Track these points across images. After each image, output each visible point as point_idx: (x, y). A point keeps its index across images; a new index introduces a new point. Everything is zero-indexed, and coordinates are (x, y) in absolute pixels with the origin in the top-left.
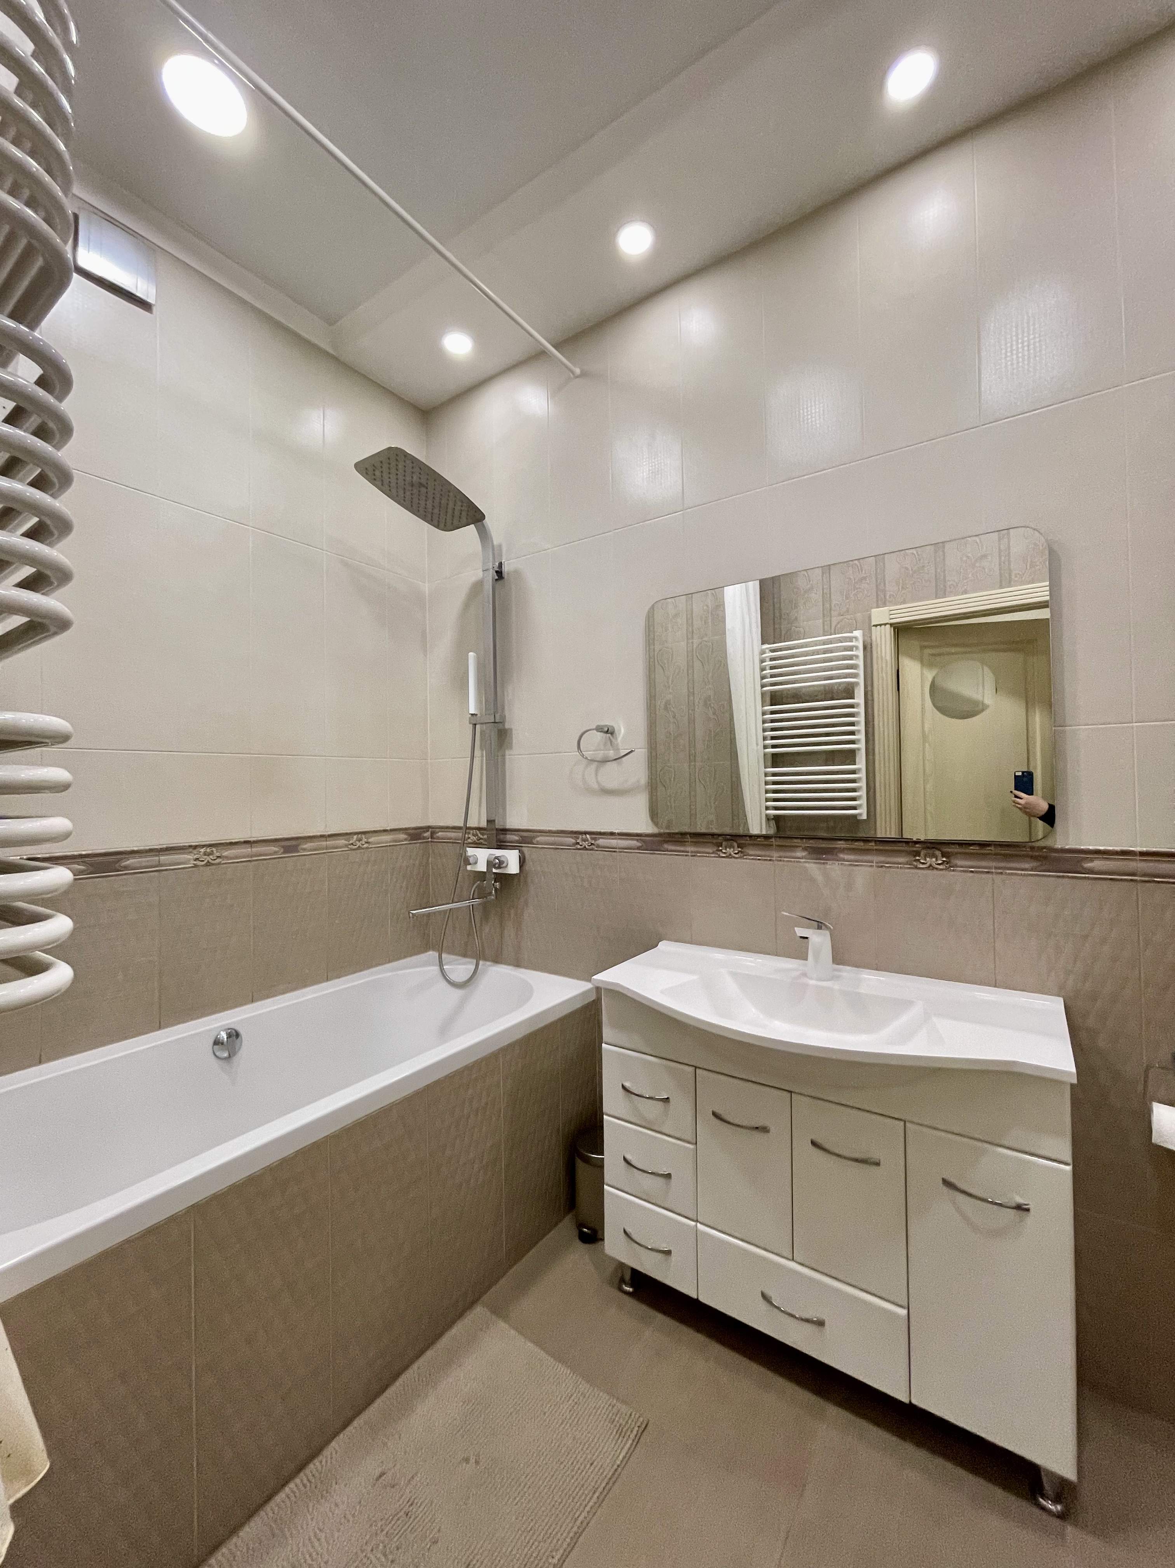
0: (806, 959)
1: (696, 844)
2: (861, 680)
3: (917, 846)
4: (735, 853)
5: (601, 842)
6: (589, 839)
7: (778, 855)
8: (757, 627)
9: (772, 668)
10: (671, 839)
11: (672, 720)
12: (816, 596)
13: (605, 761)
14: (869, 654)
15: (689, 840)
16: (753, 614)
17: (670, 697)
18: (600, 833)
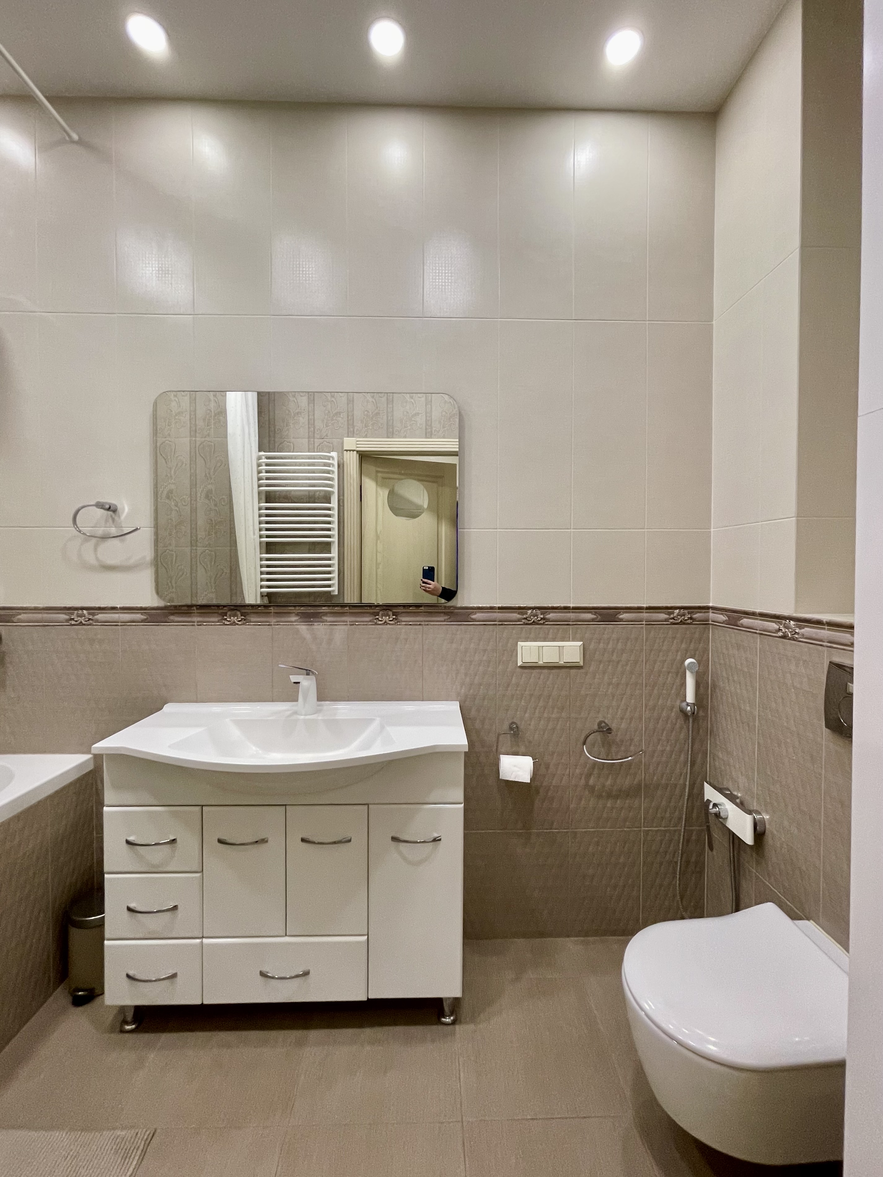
0: (297, 700)
1: (201, 614)
2: (336, 490)
3: (377, 608)
4: (239, 621)
5: (100, 617)
6: (87, 615)
7: (275, 621)
8: (255, 436)
9: (267, 472)
10: (177, 611)
11: (174, 508)
12: (303, 420)
13: (105, 538)
14: (341, 471)
15: (196, 611)
16: (252, 425)
17: (173, 487)
18: (100, 609)
